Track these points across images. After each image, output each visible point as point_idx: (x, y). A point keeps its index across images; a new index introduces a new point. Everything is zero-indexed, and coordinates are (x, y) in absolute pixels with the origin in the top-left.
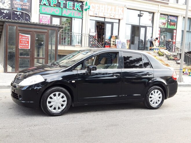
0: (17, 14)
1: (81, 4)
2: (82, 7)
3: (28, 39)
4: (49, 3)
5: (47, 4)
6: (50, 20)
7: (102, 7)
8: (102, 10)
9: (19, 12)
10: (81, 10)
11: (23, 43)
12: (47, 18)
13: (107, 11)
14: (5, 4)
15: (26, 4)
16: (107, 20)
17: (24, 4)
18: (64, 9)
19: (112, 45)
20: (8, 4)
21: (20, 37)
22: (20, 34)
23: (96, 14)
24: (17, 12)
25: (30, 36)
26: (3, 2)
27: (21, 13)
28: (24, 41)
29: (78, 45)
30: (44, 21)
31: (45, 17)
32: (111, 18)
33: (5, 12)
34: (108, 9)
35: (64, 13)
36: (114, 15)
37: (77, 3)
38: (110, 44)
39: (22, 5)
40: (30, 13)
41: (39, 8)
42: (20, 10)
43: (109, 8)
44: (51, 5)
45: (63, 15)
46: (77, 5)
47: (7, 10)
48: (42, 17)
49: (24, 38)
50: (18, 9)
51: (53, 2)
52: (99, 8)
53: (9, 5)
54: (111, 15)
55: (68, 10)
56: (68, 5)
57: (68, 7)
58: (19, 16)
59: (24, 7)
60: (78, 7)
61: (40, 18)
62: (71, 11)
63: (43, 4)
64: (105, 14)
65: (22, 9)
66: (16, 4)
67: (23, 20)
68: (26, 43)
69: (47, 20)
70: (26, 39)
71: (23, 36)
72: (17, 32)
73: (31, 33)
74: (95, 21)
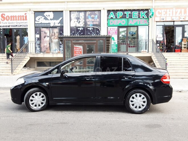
0: (89, 29)
1: (147, 12)
2: (147, 14)
3: (80, 50)
4: (115, 16)
5: (114, 17)
6: (117, 31)
7: (170, 11)
8: (169, 14)
9: (91, 28)
10: (147, 18)
11: (77, 53)
12: (114, 30)
13: (176, 14)
14: (80, 23)
15: (96, 20)
16: (176, 23)
17: (95, 20)
18: (130, 20)
19: (183, 48)
20: (82, 22)
21: (75, 49)
22: (74, 46)
23: (163, 19)
24: (90, 27)
25: (82, 47)
26: (79, 21)
27: (92, 28)
28: (78, 52)
29: (146, 52)
30: (111, 32)
31: (113, 29)
32: (181, 21)
33: (80, 30)
34: (176, 13)
35: (130, 23)
36: (184, 17)
37: (142, 12)
38: (181, 47)
39: (93, 21)
40: (100, 27)
41: (107, 22)
42: (92, 26)
43: (177, 11)
44: (117, 17)
45: (129, 25)
46: (143, 13)
47: (82, 27)
48: (110, 30)
49: (78, 50)
50: (90, 25)
51: (119, 15)
52: (166, 13)
53: (84, 23)
54: (181, 17)
55: (134, 20)
56: (134, 15)
57: (134, 17)
58: (91, 31)
59: (95, 23)
60: (143, 15)
61: (108, 30)
62: (137, 20)
63: (110, 18)
64: (173, 18)
65: (94, 25)
66: (88, 21)
67: (94, 33)
68: (79, 54)
69: (115, 31)
70: (79, 50)
71: (77, 48)
72: (72, 45)
73: (83, 44)
74: (162, 26)
